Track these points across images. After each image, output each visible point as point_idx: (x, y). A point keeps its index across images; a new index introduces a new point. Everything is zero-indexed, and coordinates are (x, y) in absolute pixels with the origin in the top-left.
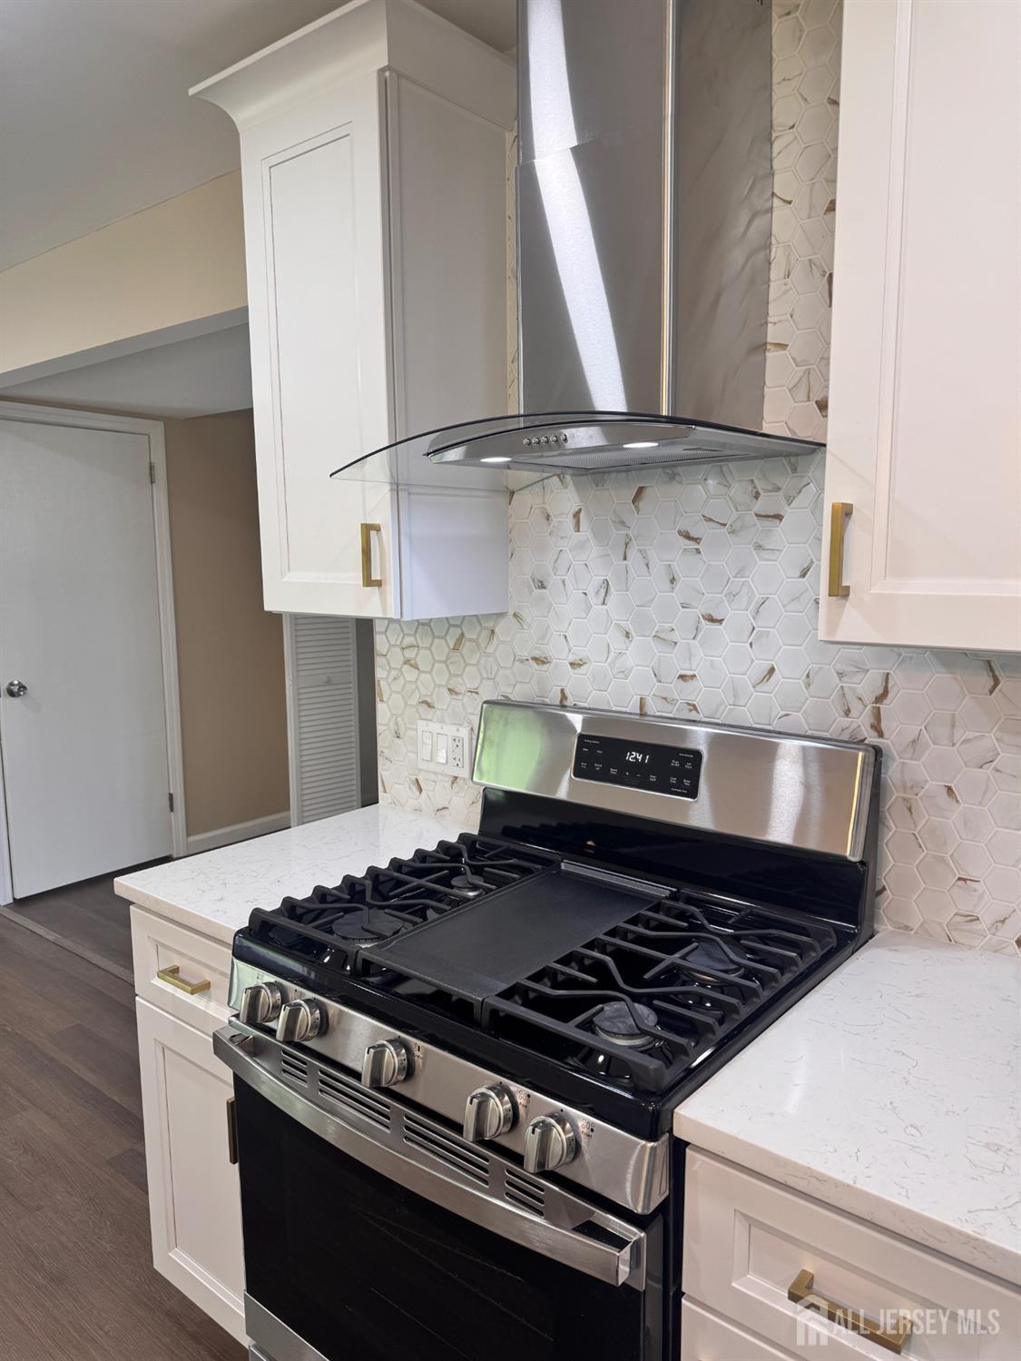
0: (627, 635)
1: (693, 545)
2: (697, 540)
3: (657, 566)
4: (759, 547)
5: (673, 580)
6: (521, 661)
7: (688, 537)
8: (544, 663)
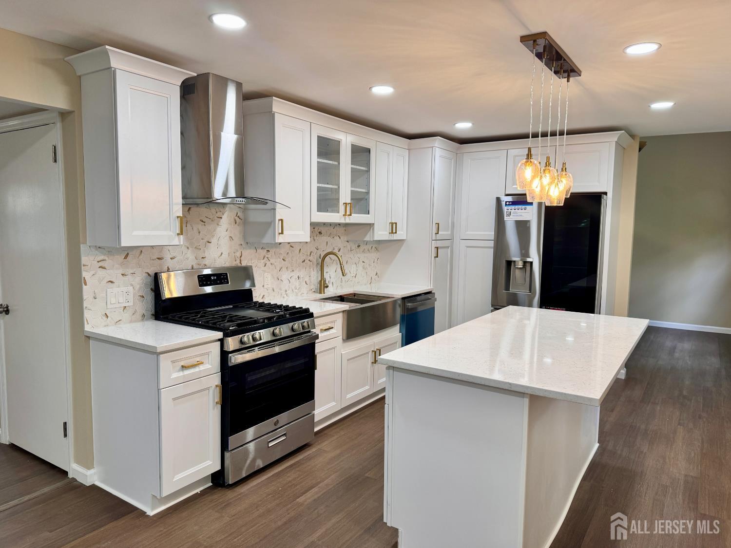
0: (188, 248)
1: (203, 223)
2: (205, 222)
3: (195, 229)
4: (218, 225)
5: (199, 232)
6: (153, 260)
7: (202, 221)
8: (161, 259)
